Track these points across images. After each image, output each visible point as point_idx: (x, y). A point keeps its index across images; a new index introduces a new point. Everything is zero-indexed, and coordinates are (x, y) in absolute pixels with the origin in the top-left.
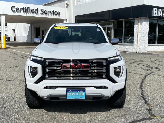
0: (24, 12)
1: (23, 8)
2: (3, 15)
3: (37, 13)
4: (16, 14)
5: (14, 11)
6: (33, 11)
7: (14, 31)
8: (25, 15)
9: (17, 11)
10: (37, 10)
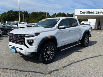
0: (86, 13)
1: (86, 12)
2: (76, 16)
3: (94, 13)
4: (82, 15)
5: (81, 14)
6: (91, 13)
7: (90, 23)
8: (87, 15)
9: (83, 13)
10: (94, 12)
